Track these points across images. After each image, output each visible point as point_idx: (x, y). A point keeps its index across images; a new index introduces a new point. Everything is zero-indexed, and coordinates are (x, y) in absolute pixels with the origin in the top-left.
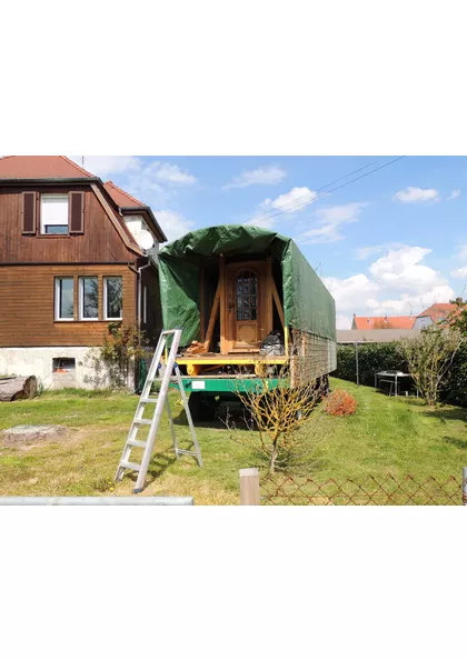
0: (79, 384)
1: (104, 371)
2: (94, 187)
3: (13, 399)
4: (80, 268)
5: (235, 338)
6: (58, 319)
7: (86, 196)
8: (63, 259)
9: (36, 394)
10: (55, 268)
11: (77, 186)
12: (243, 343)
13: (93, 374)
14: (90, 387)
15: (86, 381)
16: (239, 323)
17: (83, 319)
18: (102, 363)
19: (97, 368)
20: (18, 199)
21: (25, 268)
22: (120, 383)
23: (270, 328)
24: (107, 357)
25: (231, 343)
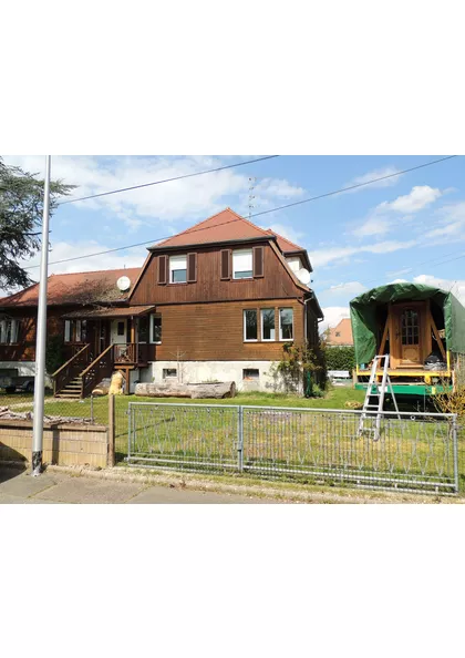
0: (262, 388)
1: (280, 379)
2: (271, 243)
3: (223, 397)
4: (261, 302)
5: (401, 357)
6: (246, 340)
7: (265, 249)
8: (249, 297)
9: (236, 394)
10: (244, 303)
11: (260, 243)
12: (408, 361)
13: (272, 381)
14: (270, 391)
15: (267, 386)
16: (404, 346)
17: (263, 340)
18: (279, 373)
19: (275, 376)
20: (217, 256)
21: (223, 304)
22: (293, 389)
23: (430, 350)
24: (283, 368)
25: (398, 361)
